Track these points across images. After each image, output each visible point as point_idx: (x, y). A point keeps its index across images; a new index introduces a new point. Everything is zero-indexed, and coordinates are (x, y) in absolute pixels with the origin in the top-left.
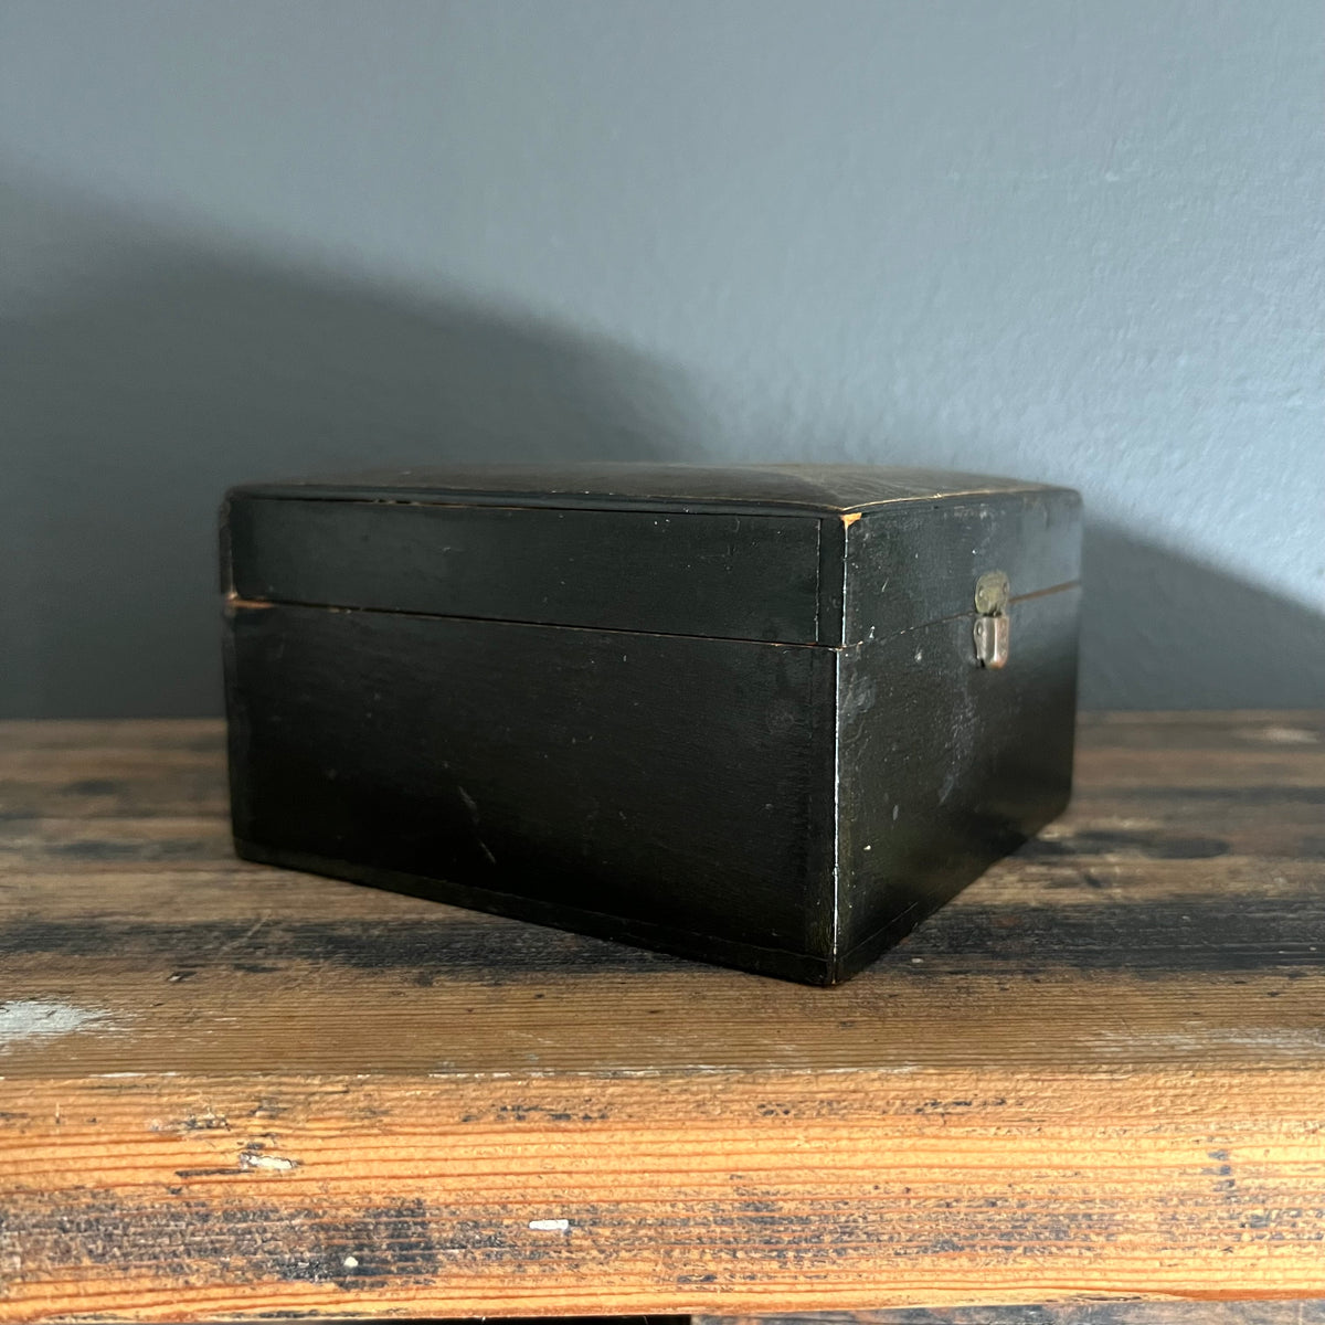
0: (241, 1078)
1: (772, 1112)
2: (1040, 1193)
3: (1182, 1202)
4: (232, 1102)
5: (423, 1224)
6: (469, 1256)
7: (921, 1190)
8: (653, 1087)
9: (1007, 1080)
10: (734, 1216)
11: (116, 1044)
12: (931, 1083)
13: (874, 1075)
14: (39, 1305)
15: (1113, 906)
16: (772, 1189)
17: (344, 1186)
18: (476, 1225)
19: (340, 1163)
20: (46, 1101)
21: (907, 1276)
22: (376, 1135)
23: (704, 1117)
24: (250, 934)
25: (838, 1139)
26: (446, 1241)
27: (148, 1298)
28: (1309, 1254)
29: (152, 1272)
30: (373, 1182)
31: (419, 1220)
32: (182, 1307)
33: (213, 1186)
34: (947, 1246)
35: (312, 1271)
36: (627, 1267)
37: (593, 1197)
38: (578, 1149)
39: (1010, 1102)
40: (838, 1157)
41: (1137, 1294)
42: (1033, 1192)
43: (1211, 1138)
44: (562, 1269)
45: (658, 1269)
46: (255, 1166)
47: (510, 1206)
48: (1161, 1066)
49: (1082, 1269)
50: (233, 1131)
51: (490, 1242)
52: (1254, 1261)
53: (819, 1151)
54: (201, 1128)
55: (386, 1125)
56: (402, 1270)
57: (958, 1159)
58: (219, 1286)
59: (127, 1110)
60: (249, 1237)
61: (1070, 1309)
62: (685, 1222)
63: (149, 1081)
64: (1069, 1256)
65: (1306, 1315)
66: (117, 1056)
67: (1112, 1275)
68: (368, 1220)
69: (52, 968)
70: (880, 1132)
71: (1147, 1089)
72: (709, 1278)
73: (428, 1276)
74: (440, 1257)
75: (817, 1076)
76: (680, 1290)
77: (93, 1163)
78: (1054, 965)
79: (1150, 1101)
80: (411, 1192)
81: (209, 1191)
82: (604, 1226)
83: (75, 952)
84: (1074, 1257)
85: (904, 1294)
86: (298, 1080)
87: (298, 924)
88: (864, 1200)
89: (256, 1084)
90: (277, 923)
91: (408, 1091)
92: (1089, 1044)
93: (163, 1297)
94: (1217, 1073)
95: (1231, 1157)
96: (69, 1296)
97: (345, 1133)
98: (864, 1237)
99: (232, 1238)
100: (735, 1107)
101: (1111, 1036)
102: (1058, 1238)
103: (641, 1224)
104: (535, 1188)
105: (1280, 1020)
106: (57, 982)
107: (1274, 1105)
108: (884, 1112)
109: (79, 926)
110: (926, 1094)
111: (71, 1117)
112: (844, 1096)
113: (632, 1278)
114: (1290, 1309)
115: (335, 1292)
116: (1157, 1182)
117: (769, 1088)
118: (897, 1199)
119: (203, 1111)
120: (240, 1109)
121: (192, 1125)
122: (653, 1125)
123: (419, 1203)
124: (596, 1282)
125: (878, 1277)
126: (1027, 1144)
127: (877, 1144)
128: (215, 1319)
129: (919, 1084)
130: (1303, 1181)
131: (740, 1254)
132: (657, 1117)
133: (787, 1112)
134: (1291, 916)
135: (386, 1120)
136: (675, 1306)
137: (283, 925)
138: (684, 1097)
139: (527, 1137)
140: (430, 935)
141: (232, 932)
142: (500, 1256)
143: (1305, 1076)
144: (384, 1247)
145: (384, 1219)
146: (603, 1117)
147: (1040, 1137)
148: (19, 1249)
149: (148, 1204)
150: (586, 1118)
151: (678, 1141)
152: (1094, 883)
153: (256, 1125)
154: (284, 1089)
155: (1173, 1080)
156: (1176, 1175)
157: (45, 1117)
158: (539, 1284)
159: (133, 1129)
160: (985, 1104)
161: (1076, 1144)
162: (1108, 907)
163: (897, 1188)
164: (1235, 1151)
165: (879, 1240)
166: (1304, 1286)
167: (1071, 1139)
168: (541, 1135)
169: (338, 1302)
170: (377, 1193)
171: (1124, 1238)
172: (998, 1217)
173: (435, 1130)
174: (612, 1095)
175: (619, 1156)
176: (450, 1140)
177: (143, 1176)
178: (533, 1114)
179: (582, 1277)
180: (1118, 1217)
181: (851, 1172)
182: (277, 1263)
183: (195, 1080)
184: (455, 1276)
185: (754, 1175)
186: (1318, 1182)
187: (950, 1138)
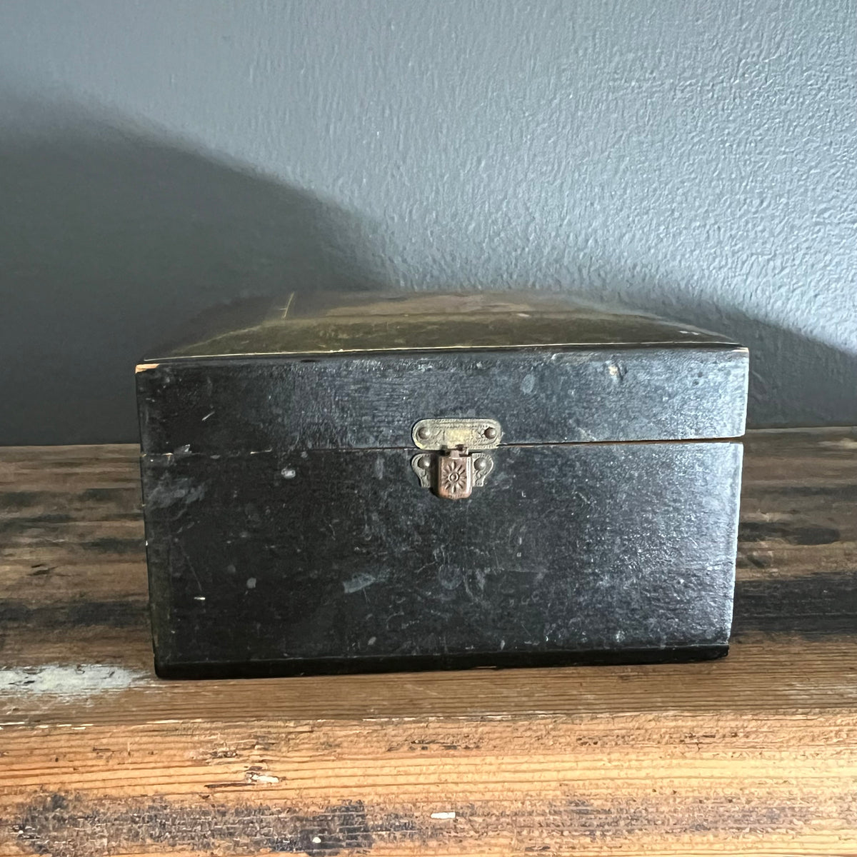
0: (243, 723)
1: (586, 743)
2: (761, 794)
4: (238, 739)
5: (363, 816)
6: (392, 835)
7: (683, 792)
8: (508, 726)
9: (736, 720)
10: (562, 809)
11: (158, 697)
12: (687, 723)
13: (650, 717)
16: (587, 792)
17: (312, 793)
18: (397, 816)
19: (310, 778)
20: (121, 740)
21: (673, 847)
22: (333, 760)
23: (542, 747)
25: (630, 761)
26: (377, 826)
29: (190, 847)
30: (331, 790)
31: (360, 813)
33: (229, 794)
34: (700, 828)
35: (291, 846)
36: (493, 841)
37: (472, 798)
38: (462, 769)
39: (741, 735)
40: (630, 772)
42: (756, 793)
44: (452, 842)
45: (513, 843)
46: (256, 781)
47: (418, 804)
48: (838, 710)
49: (787, 842)
50: (241, 759)
51: (405, 826)
53: (618, 768)
54: (221, 757)
55: (339, 754)
56: (349, 845)
57: (708, 773)
59: (172, 745)
60: (251, 825)
62: (530, 814)
63: (184, 726)
64: (779, 833)
66: (161, 707)
67: (806, 845)
68: (328, 814)
69: (105, 638)
70: (657, 756)
71: (830, 726)
72: (546, 848)
73: (365, 849)
74: (373, 836)
75: (613, 718)
77: (153, 781)
78: (748, 629)
79: (833, 734)
80: (355, 796)
81: (226, 797)
82: (479, 816)
83: (116, 625)
84: (783, 834)
86: (280, 723)
88: (646, 799)
89: (253, 727)
91: (351, 730)
92: (787, 692)
97: (312, 759)
98: (646, 822)
99: (241, 826)
100: (562, 740)
102: (772, 822)
103: (502, 814)
104: (434, 792)
106: (109, 648)
108: (659, 743)
109: (115, 604)
110: (685, 730)
111: (138, 751)
112: (632, 732)
113: (496, 849)
116: (838, 787)
117: (583, 727)
118: (668, 798)
119: (221, 746)
120: (245, 744)
121: (215, 755)
122: (509, 752)
123: (360, 802)
124: (474, 850)
125: (654, 847)
126: (753, 763)
127: (655, 763)
131: (566, 833)
132: (512, 746)
133: (596, 743)
135: (338, 750)
138: (528, 733)
139: (429, 761)
142: (411, 836)
144: (338, 830)
145: (338, 813)
146: (478, 747)
147: (761, 758)
148: (106, 834)
149: (187, 806)
150: (467, 748)
151: (526, 762)
152: (756, 563)
153: (256, 754)
154: (272, 730)
155: (847, 720)
157: (121, 751)
158: (437, 852)
159: (177, 758)
160: (724, 736)
161: (785, 763)
162: (771, 583)
163: (668, 791)
165: (655, 824)
167: (782, 759)
168: (439, 759)
170: (334, 797)
171: (814, 822)
172: (733, 809)
173: (370, 756)
174: (482, 733)
175: (488, 773)
176: (380, 763)
177: (185, 788)
178: (434, 746)
179: (464, 848)
180: (812, 809)
181: (638, 781)
182: (270, 841)
183: (214, 725)
184: (383, 848)
185: (575, 783)
187: (702, 759)
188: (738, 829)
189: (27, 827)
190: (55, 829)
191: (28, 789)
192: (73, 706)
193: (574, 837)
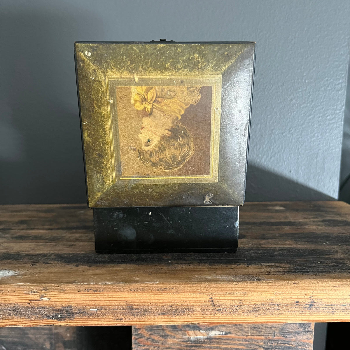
0: (40, 284)
1: (132, 290)
2: (179, 305)
3: (205, 307)
4: (39, 288)
5: (72, 309)
6: (80, 315)
7: (158, 304)
8: (112, 286)
9: (174, 284)
10: (126, 308)
11: (20, 278)
12: (161, 285)
13: (151, 283)
14: (6, 324)
16: (132, 304)
17: (58, 303)
18: (81, 310)
19: (57, 299)
21: (157, 319)
22: (63, 294)
23: (120, 291)
24: (47, 256)
25: (144, 295)
26: (76, 312)
27: (24, 322)
28: (229, 316)
29: (25, 318)
30: (63, 302)
32: (30, 324)
34: (163, 314)
35: (53, 318)
36: (108, 317)
37: (101, 305)
38: (98, 297)
39: (174, 288)
40: (143, 298)
41: (199, 323)
43: (210, 295)
44: (96, 317)
46: (42, 299)
47: (86, 306)
48: (202, 282)
49: (188, 318)
50: (39, 293)
51: (83, 312)
52: (219, 317)
53: (140, 297)
54: (33, 293)
56: (68, 317)
57: (165, 298)
58: (36, 320)
60: (42, 312)
61: (205, 327)
62: (117, 309)
63: (24, 285)
64: (185, 316)
66: (19, 280)
67: (193, 319)
68: (62, 309)
69: (10, 263)
70: (151, 294)
71: (199, 286)
72: (122, 319)
73: (73, 319)
74: (75, 315)
75: (141, 284)
76: (117, 321)
77: (14, 299)
78: (195, 262)
79: (199, 289)
80: (69, 304)
81: (34, 304)
82: (103, 310)
83: (14, 260)
85: (157, 322)
86: (50, 284)
87: (57, 254)
88: (148, 305)
89: (43, 285)
90: (53, 254)
91: (69, 286)
92: (192, 278)
93: (27, 322)
94: (212, 284)
95: (213, 299)
96: (11, 322)
97: (58, 294)
98: (149, 312)
99: (39, 312)
100: (126, 289)
101: (197, 277)
102: (183, 313)
103: (109, 309)
104: (91, 303)
105: (229, 274)
106: (10, 266)
107: (221, 289)
108: (152, 290)
109: (16, 254)
110: (159, 287)
111: (11, 291)
112: (145, 287)
113: (108, 319)
114: (248, 328)
115: (57, 321)
116: (200, 303)
117: (132, 286)
119: (34, 290)
121: (32, 292)
122: (111, 292)
123: (71, 306)
124: (102, 319)
125: (152, 319)
126: (177, 296)
127: (150, 296)
128: (36, 326)
129: (159, 285)
130: (226, 303)
131: (127, 315)
133: (135, 290)
134: (247, 252)
135: (65, 291)
136: (116, 324)
137: (54, 254)
138: (117, 288)
139: (89, 294)
140: (81, 257)
141: (44, 255)
142: (85, 315)
143: (228, 284)
144: (65, 313)
145: (65, 308)
146: (103, 291)
147: (179, 295)
148: (2, 314)
149: (24, 306)
150: (100, 291)
151: (116, 295)
153: (43, 292)
154: (48, 286)
155: (204, 285)
156: (204, 302)
158: (92, 320)
159: (21, 293)
160: (170, 289)
163: (154, 304)
164: (214, 298)
165: (151, 313)
167: (185, 295)
168: (92, 294)
169: (57, 323)
170: (64, 304)
171: (195, 313)
172: (172, 309)
173: (73, 293)
174: (104, 287)
175: (105, 298)
176: (76, 295)
177: (23, 301)
178: (90, 290)
179: (100, 319)
180: (194, 309)
181: (146, 301)
182: (47, 316)
183: (33, 285)
184: (78, 318)
185: (129, 301)
186: (229, 303)
187: (163, 295)
188: (174, 314)
193: (129, 316)
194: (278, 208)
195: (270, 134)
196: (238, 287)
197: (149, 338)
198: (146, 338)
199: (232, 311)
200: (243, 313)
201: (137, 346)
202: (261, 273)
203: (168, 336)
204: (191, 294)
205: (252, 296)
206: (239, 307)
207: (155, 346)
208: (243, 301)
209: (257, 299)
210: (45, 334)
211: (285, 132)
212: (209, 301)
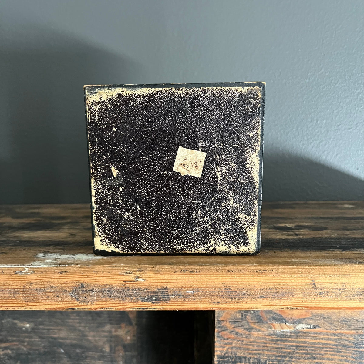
0: (134, 265)
1: (230, 272)
3: (306, 290)
4: (133, 269)
5: (167, 291)
6: (175, 297)
7: (257, 286)
8: (208, 267)
9: (273, 267)
10: (223, 291)
11: (111, 260)
12: (259, 267)
13: (248, 265)
14: (99, 306)
15: (300, 239)
16: (230, 286)
17: (153, 284)
18: (177, 292)
19: (152, 280)
20: (101, 269)
21: (255, 303)
22: (159, 275)
23: (217, 272)
25: (242, 277)
26: (171, 295)
27: (118, 305)
28: (331, 300)
29: (119, 300)
30: (159, 283)
32: (124, 307)
34: (262, 297)
35: (147, 300)
36: (204, 300)
37: (198, 287)
38: (195, 278)
39: (273, 271)
40: (242, 280)
41: (298, 307)
42: (278, 287)
43: (311, 278)
44: (192, 300)
45: (209, 300)
46: (138, 280)
47: (183, 288)
48: (302, 265)
49: (288, 302)
50: (134, 274)
51: (179, 295)
52: (320, 301)
53: (239, 279)
54: (128, 274)
56: (163, 300)
57: (264, 281)
58: (131, 303)
59: (114, 270)
60: (136, 293)
61: (291, 320)
62: (214, 292)
63: (118, 266)
64: (285, 299)
65: (340, 323)
67: (293, 303)
68: (157, 291)
70: (249, 275)
71: (299, 269)
72: (219, 302)
73: (168, 301)
74: (170, 298)
75: (238, 266)
76: (213, 304)
77: (109, 280)
78: (285, 249)
79: (300, 271)
80: (165, 285)
81: (129, 285)
82: (200, 292)
85: (255, 306)
86: (145, 265)
88: (247, 288)
89: (137, 266)
91: (164, 267)
92: (289, 261)
93: (121, 304)
94: (313, 266)
95: (315, 281)
96: (104, 304)
97: (154, 274)
98: (247, 295)
99: (133, 294)
100: (223, 271)
101: (294, 260)
102: (283, 296)
103: (206, 292)
104: (187, 285)
105: (328, 258)
107: (323, 272)
108: (250, 272)
110: (258, 269)
111: (105, 272)
112: (243, 269)
113: (205, 302)
114: (337, 321)
115: (151, 304)
116: (301, 286)
117: (229, 267)
118: (253, 288)
119: (128, 271)
120: (135, 270)
121: (126, 273)
122: (208, 274)
123: (167, 287)
124: (198, 303)
125: (250, 303)
126: (277, 278)
127: (249, 278)
128: (129, 309)
129: (257, 267)
130: (329, 286)
131: (224, 298)
132: (209, 272)
133: (232, 272)
134: (336, 241)
135: (161, 272)
136: (213, 308)
138: (214, 269)
139: (186, 275)
142: (181, 297)
143: (329, 267)
144: (160, 296)
145: (160, 290)
146: (199, 272)
147: (279, 277)
148: (96, 295)
149: (118, 287)
150: (196, 272)
152: (296, 235)
153: (138, 273)
154: (142, 267)
155: (304, 267)
156: (305, 284)
157: (100, 272)
158: (188, 303)
159: (116, 274)
160: (269, 271)
161: (286, 278)
162: (299, 239)
163: (253, 286)
165: (250, 296)
166: (330, 306)
167: (285, 277)
168: (188, 275)
169: (152, 306)
170: (159, 285)
171: (295, 296)
172: (272, 292)
173: (170, 274)
174: (201, 268)
176: (172, 276)
177: (118, 282)
178: (187, 271)
179: (196, 302)
180: (294, 292)
181: (244, 283)
182: (141, 298)
183: (127, 266)
184: (173, 301)
185: (227, 283)
186: (332, 286)
187: (262, 277)
188: (273, 298)
189: (74, 293)
190: (82, 294)
191: (75, 282)
192: (87, 262)
193: (227, 299)
194: (347, 206)
195: (336, 130)
196: (340, 269)
197: (233, 331)
198: (230, 331)
199: (334, 295)
200: (346, 297)
201: (220, 340)
202: (361, 257)
203: (252, 329)
204: (292, 276)
205: (356, 279)
206: (341, 290)
207: (238, 339)
208: (347, 284)
209: (361, 282)
210: (105, 337)
211: (352, 128)
212: (311, 284)
